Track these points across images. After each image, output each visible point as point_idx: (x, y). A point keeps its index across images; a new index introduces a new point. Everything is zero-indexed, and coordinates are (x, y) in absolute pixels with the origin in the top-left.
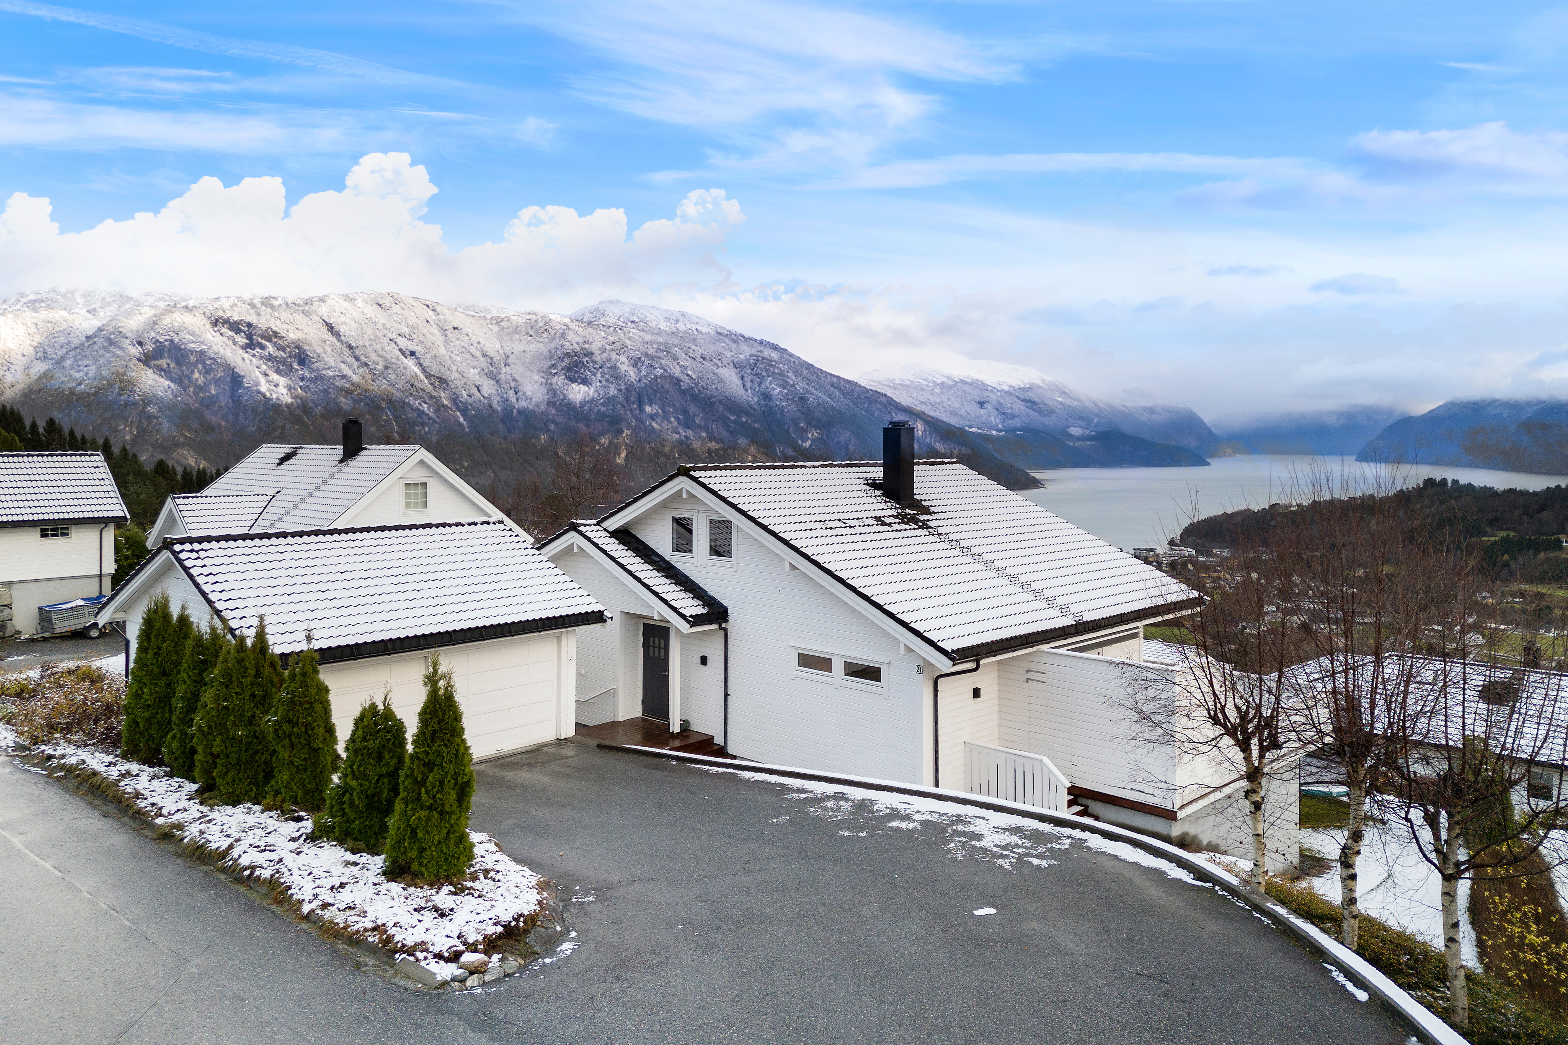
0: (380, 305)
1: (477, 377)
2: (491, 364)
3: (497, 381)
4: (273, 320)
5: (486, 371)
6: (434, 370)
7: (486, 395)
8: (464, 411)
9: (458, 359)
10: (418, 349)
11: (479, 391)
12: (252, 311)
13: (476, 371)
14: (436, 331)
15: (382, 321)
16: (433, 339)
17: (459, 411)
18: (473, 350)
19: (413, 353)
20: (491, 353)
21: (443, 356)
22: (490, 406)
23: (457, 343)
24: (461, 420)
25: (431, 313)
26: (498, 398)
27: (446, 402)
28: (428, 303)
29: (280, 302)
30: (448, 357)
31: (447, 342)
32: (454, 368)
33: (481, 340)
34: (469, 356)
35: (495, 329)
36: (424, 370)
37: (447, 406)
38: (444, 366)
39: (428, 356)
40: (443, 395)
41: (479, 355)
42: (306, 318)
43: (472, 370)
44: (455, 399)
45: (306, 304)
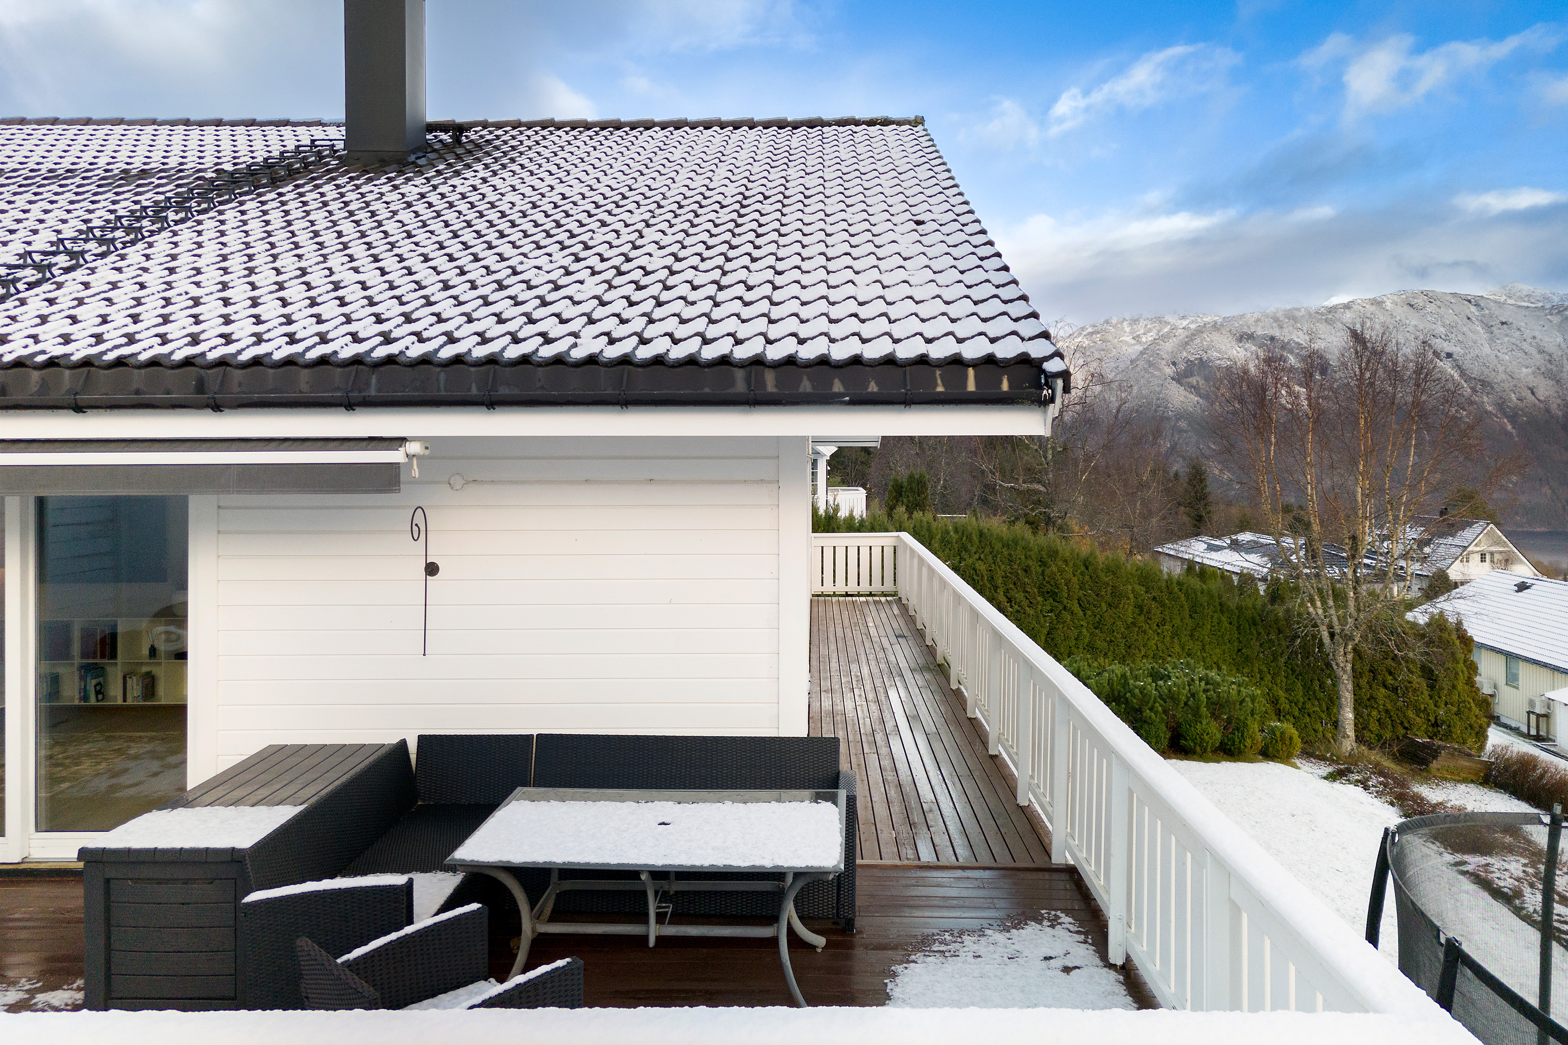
0: (1412, 306)
1: (1531, 377)
2: (1550, 361)
3: (1558, 382)
4: (1295, 332)
5: (1543, 370)
6: (1475, 370)
7: (1542, 398)
8: (1513, 418)
9: (1507, 357)
10: (1456, 350)
11: (1533, 393)
12: (1275, 325)
13: (1529, 370)
14: (1479, 328)
15: (1414, 323)
16: (1474, 337)
17: (1507, 417)
18: (1525, 346)
19: (1449, 355)
20: (1550, 348)
21: (1487, 356)
22: (1548, 411)
23: (1506, 339)
24: (1509, 427)
25: (1473, 309)
26: (1559, 401)
27: (1489, 408)
28: (1469, 298)
29: (1303, 312)
30: (1493, 357)
31: (1492, 340)
32: (1501, 369)
33: (1537, 334)
34: (1520, 354)
35: (1556, 319)
36: (1463, 373)
37: (1490, 412)
38: (1488, 367)
39: (1469, 357)
40: (1485, 399)
41: (1533, 351)
42: (1329, 327)
43: (1524, 370)
44: (1501, 405)
45: (1330, 312)
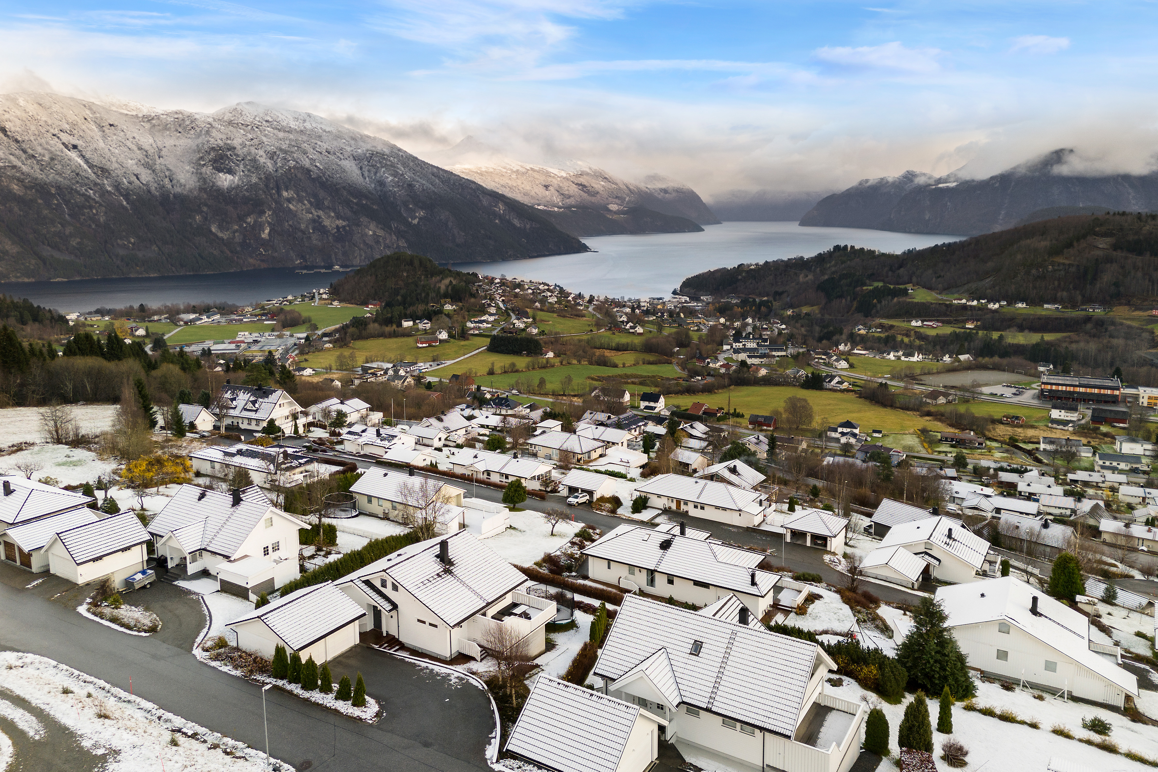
0: (40, 105)
1: (135, 167)
2: (147, 156)
3: (154, 171)
5: (143, 162)
6: (96, 160)
7: (144, 182)
8: (127, 197)
9: (117, 151)
10: (80, 143)
11: (138, 178)
13: (134, 162)
14: (94, 127)
15: (44, 119)
16: (92, 134)
17: (122, 195)
18: (129, 143)
19: (75, 147)
20: (146, 147)
21: (103, 149)
22: (149, 191)
23: (115, 137)
24: (125, 203)
25: (88, 112)
26: (156, 185)
27: (109, 189)
28: (84, 103)
30: (107, 150)
31: (105, 137)
32: (114, 160)
33: (135, 135)
34: (126, 149)
35: (147, 126)
36: (87, 161)
37: (110, 192)
38: (104, 158)
39: (89, 149)
40: (106, 182)
41: (135, 148)
43: (130, 161)
44: (117, 186)
